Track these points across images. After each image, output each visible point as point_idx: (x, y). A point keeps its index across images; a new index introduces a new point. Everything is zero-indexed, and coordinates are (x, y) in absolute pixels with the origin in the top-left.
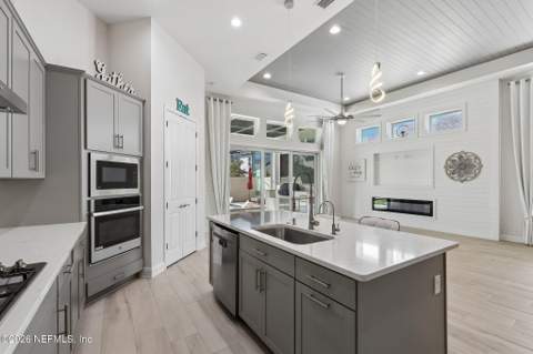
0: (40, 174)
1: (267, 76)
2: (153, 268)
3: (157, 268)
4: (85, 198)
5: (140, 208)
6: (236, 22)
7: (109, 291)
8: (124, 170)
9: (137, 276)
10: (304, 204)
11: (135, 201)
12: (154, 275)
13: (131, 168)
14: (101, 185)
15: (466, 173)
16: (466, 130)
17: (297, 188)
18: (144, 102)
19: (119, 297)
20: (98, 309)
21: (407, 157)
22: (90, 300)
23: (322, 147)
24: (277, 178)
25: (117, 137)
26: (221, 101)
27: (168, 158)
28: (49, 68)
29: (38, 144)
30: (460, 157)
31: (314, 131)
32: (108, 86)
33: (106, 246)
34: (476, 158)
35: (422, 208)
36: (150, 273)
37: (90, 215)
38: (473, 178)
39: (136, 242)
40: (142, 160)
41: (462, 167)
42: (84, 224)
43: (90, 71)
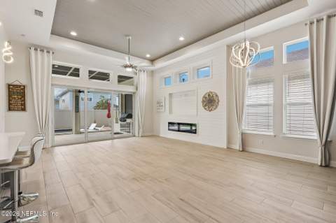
1: (74, 33)
15: (212, 105)
16: (212, 78)
21: (186, 95)
30: (209, 95)
34: (217, 96)
35: (192, 129)
38: (215, 109)
41: (210, 102)
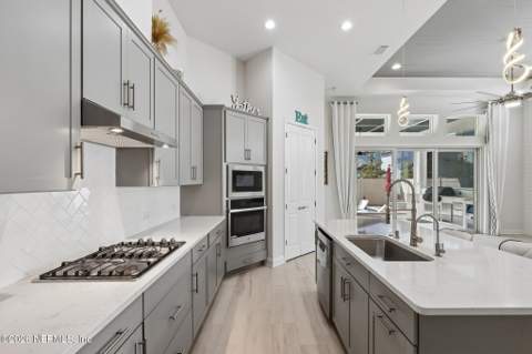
0: (199, 181)
1: (396, 67)
2: (274, 260)
3: (278, 260)
4: (225, 198)
5: (265, 207)
6: (347, 26)
7: (241, 271)
8: (252, 177)
9: (263, 263)
10: (460, 213)
11: (260, 201)
12: (274, 265)
13: (257, 175)
14: (236, 189)
17: (448, 192)
18: (268, 119)
19: (247, 277)
20: (232, 282)
22: (228, 275)
23: (486, 139)
24: (421, 180)
25: (247, 151)
26: (345, 103)
27: (288, 166)
28: (205, 108)
29: (198, 161)
31: (474, 119)
32: (240, 112)
33: (239, 236)
36: (271, 263)
37: (228, 212)
39: (261, 236)
40: (266, 167)
42: (224, 217)
43: (228, 104)
